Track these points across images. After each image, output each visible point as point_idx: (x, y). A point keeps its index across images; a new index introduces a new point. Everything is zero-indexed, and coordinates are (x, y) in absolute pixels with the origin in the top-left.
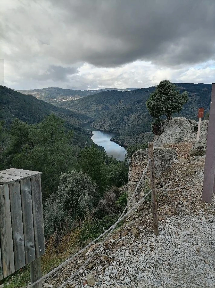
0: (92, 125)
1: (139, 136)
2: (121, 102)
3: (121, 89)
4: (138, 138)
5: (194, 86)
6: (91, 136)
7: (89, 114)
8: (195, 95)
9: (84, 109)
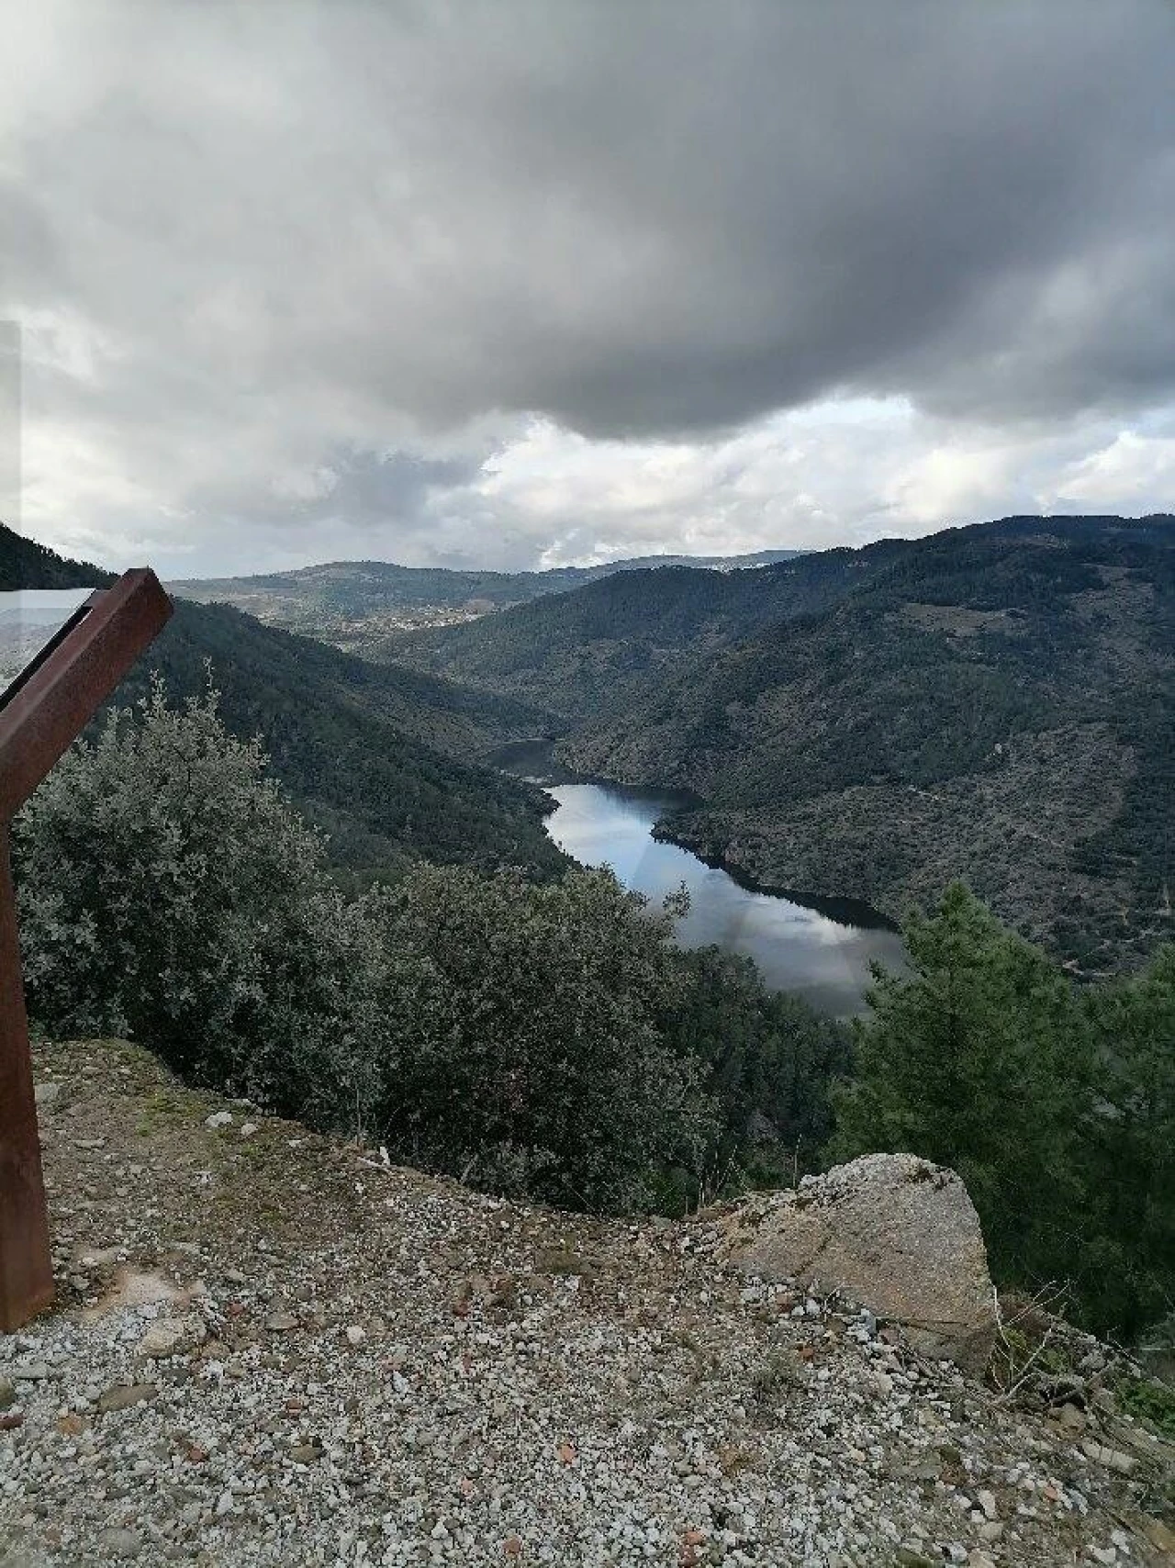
0: (555, 756)
1: (809, 810)
2: (716, 626)
3: (719, 560)
4: (806, 817)
5: (1119, 530)
6: (549, 812)
7: (543, 695)
8: (1128, 576)
9: (516, 667)
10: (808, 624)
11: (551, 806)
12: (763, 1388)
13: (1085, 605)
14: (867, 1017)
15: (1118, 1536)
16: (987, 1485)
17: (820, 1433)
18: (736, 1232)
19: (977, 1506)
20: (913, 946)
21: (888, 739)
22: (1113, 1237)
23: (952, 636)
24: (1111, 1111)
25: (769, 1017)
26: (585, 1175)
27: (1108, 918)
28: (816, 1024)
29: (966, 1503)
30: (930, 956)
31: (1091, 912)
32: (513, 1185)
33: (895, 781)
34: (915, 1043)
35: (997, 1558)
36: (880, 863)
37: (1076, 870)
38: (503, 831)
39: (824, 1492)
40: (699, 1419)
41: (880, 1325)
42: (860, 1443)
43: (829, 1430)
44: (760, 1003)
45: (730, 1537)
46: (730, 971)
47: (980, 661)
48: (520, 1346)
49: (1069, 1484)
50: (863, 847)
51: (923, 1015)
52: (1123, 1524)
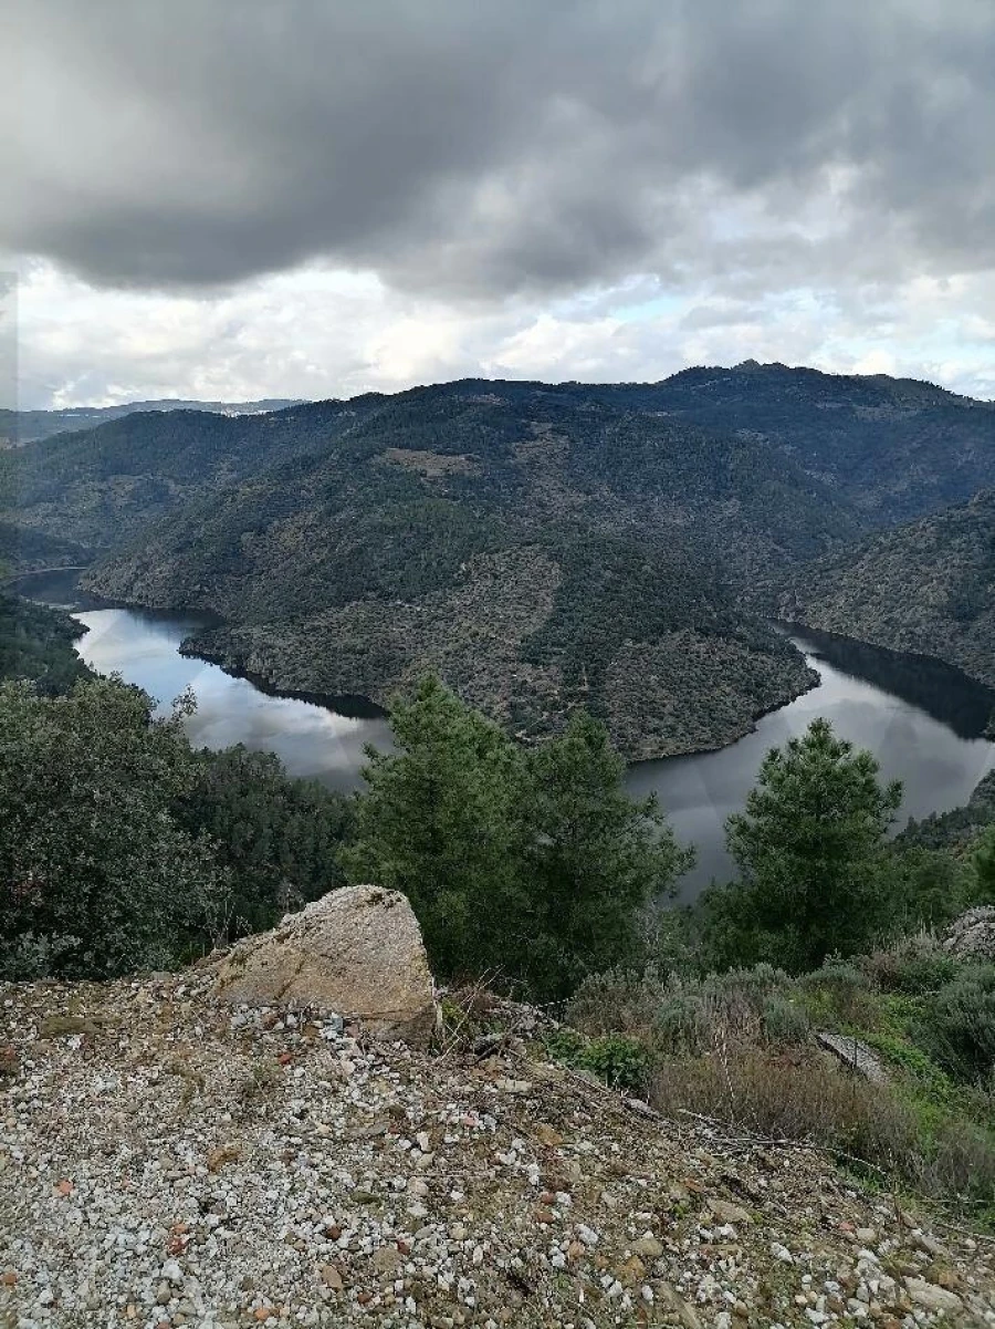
0: (83, 583)
1: (316, 623)
2: (227, 465)
4: (314, 629)
6: (79, 636)
7: (65, 527)
8: (553, 430)
9: (38, 500)
10: (308, 464)
11: (80, 631)
12: (247, 1093)
13: (522, 453)
14: (365, 790)
15: (517, 1143)
16: (424, 1128)
17: (294, 1119)
18: (226, 971)
19: (416, 1145)
20: (399, 728)
21: (378, 561)
22: (550, 934)
23: (425, 476)
24: (545, 840)
25: (291, 801)
26: (107, 951)
27: (545, 695)
28: (330, 803)
29: (407, 1144)
30: (411, 734)
31: (534, 692)
32: (34, 970)
33: (385, 596)
34: (403, 805)
35: (428, 1179)
36: (377, 665)
37: (522, 661)
38: (32, 657)
39: (294, 1164)
40: (189, 1132)
41: (346, 1024)
42: (326, 1120)
43: (301, 1116)
44: (283, 790)
45: (213, 1219)
46: (255, 765)
47: (446, 496)
48: (22, 1105)
49: (483, 1111)
50: (362, 652)
51: (408, 783)
52: (521, 1132)
